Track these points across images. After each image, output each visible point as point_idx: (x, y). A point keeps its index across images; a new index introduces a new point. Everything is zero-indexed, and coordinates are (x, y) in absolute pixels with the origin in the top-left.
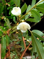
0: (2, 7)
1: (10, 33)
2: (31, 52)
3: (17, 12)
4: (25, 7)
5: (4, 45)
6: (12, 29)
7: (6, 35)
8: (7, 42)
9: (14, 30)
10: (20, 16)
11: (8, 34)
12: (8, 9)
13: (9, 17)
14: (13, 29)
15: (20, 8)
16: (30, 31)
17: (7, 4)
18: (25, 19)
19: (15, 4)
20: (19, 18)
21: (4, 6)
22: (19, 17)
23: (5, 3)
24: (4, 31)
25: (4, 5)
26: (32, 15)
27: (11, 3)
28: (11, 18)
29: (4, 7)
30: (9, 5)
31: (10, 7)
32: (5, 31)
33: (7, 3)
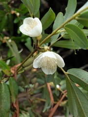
0: (2, 17)
1: (19, 73)
2: (64, 109)
3: (32, 28)
4: (50, 17)
5: (5, 100)
6: (24, 65)
7: (9, 77)
8: (13, 94)
9: (27, 66)
10: (41, 37)
11: (14, 76)
12: (15, 22)
13: (18, 38)
14: (26, 63)
15: (40, 19)
16: (64, 72)
17: (13, 12)
18: (52, 43)
19: (28, 12)
20: (37, 41)
21: (8, 15)
22: (39, 39)
23: (9, 11)
24: (5, 69)
25: (8, 13)
26: (66, 34)
27: (22, 10)
28: (23, 40)
29: (8, 18)
30: (18, 14)
31: (19, 18)
32: (7, 70)
33: (14, 10)
